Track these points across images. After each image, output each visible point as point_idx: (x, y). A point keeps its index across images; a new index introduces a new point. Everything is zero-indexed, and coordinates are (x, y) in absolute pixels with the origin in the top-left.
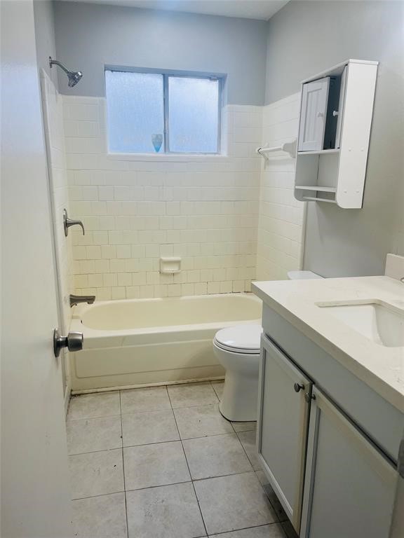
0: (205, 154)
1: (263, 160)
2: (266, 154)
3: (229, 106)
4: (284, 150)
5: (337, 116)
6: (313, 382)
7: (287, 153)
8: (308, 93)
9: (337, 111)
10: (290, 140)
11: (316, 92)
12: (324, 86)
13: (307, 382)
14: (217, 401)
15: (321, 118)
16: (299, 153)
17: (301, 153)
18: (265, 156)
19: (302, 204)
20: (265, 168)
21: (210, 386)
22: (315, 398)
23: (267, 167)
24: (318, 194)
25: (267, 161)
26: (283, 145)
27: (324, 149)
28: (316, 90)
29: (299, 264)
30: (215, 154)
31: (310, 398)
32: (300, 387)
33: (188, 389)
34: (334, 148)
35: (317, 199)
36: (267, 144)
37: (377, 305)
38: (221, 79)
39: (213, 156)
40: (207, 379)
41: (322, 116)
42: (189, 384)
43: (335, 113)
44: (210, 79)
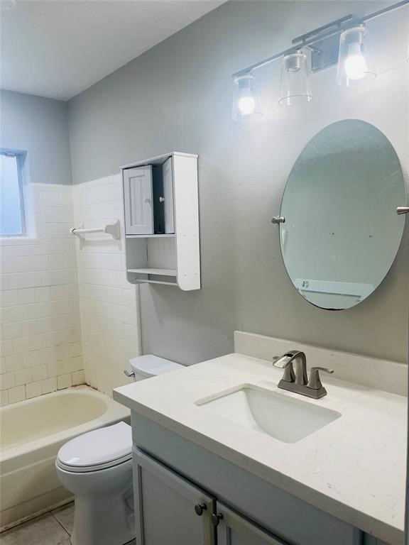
0: (8, 236)
1: (78, 240)
2: (81, 234)
3: (33, 184)
4: (106, 232)
5: (163, 202)
6: (215, 497)
7: (108, 234)
8: (130, 178)
9: (163, 197)
10: (112, 222)
11: (139, 178)
12: (148, 172)
13: (209, 500)
14: (66, 536)
15: (148, 203)
16: (127, 237)
17: (129, 236)
18: (79, 236)
19: (134, 286)
20: (81, 249)
21: (51, 518)
22: (222, 517)
23: (84, 248)
24: (150, 277)
25: (84, 242)
26: (104, 227)
27: (155, 233)
28: (138, 177)
29: (137, 349)
30: (20, 235)
31: (218, 519)
32: (202, 508)
33: (25, 532)
34: (164, 233)
35: (150, 281)
36: (81, 225)
37: (247, 389)
38: (20, 156)
39: (18, 238)
40: (45, 510)
41: (149, 201)
42: (24, 524)
43: (161, 199)
44: (6, 154)
